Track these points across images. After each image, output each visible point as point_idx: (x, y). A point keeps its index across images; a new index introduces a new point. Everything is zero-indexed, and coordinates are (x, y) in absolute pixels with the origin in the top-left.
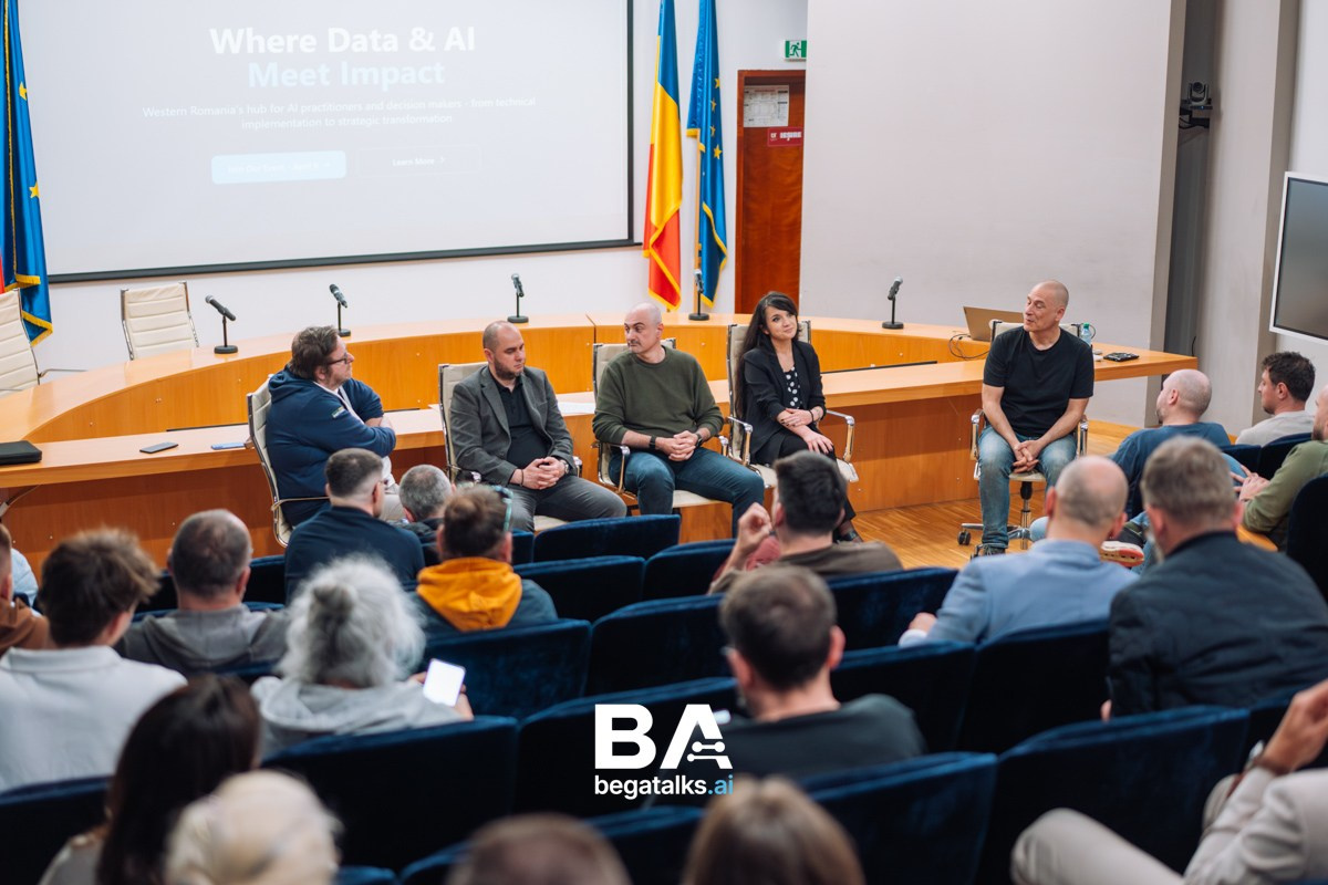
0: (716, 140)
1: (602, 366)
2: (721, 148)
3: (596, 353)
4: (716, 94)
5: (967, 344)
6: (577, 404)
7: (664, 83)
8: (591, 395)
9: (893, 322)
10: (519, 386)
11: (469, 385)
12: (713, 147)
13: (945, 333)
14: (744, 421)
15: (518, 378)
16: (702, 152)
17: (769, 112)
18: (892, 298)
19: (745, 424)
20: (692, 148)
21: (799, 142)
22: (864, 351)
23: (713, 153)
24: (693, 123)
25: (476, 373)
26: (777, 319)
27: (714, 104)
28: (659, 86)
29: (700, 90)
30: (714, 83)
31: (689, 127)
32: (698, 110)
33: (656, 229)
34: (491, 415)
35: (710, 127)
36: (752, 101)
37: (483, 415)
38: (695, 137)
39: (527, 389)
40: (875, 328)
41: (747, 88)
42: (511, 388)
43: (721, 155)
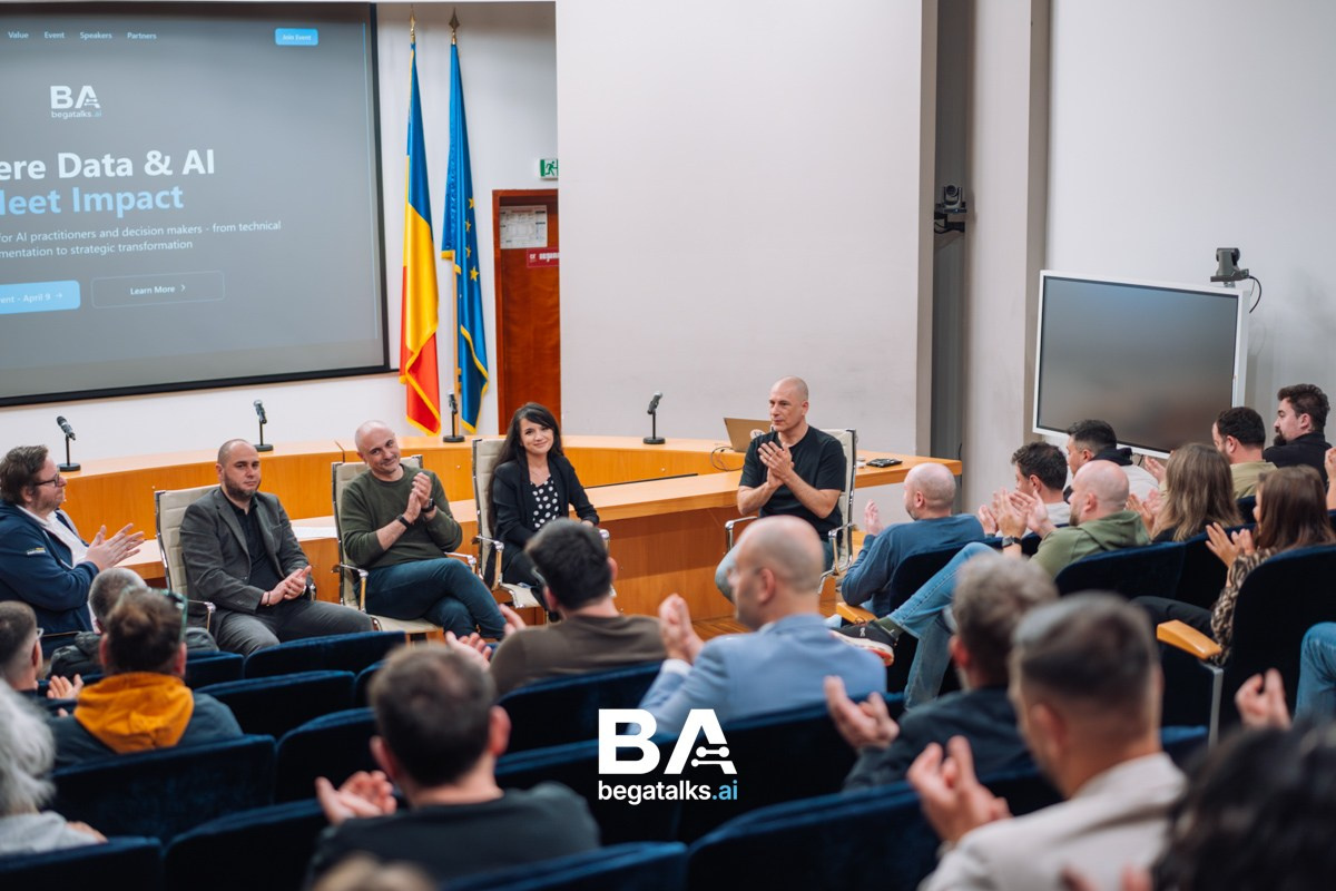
0: (472, 261)
1: (342, 486)
2: (478, 270)
3: (335, 472)
4: (470, 215)
5: (728, 456)
6: (315, 528)
7: (415, 204)
8: (332, 519)
9: (654, 437)
10: (253, 508)
11: (206, 505)
12: (470, 268)
13: (706, 446)
14: (497, 539)
15: (252, 501)
16: (457, 274)
17: (525, 233)
18: (652, 412)
19: (496, 542)
20: (447, 271)
21: (555, 262)
22: (623, 467)
23: (469, 275)
24: (448, 243)
25: (208, 494)
26: (529, 432)
27: (469, 225)
28: (410, 206)
29: (453, 210)
30: (468, 204)
31: (444, 249)
32: (453, 231)
33: (412, 353)
34: (230, 535)
35: (465, 248)
36: (509, 222)
37: (221, 535)
38: (450, 258)
39: (261, 511)
40: (636, 444)
41: (503, 209)
42: (246, 511)
43: (478, 277)
